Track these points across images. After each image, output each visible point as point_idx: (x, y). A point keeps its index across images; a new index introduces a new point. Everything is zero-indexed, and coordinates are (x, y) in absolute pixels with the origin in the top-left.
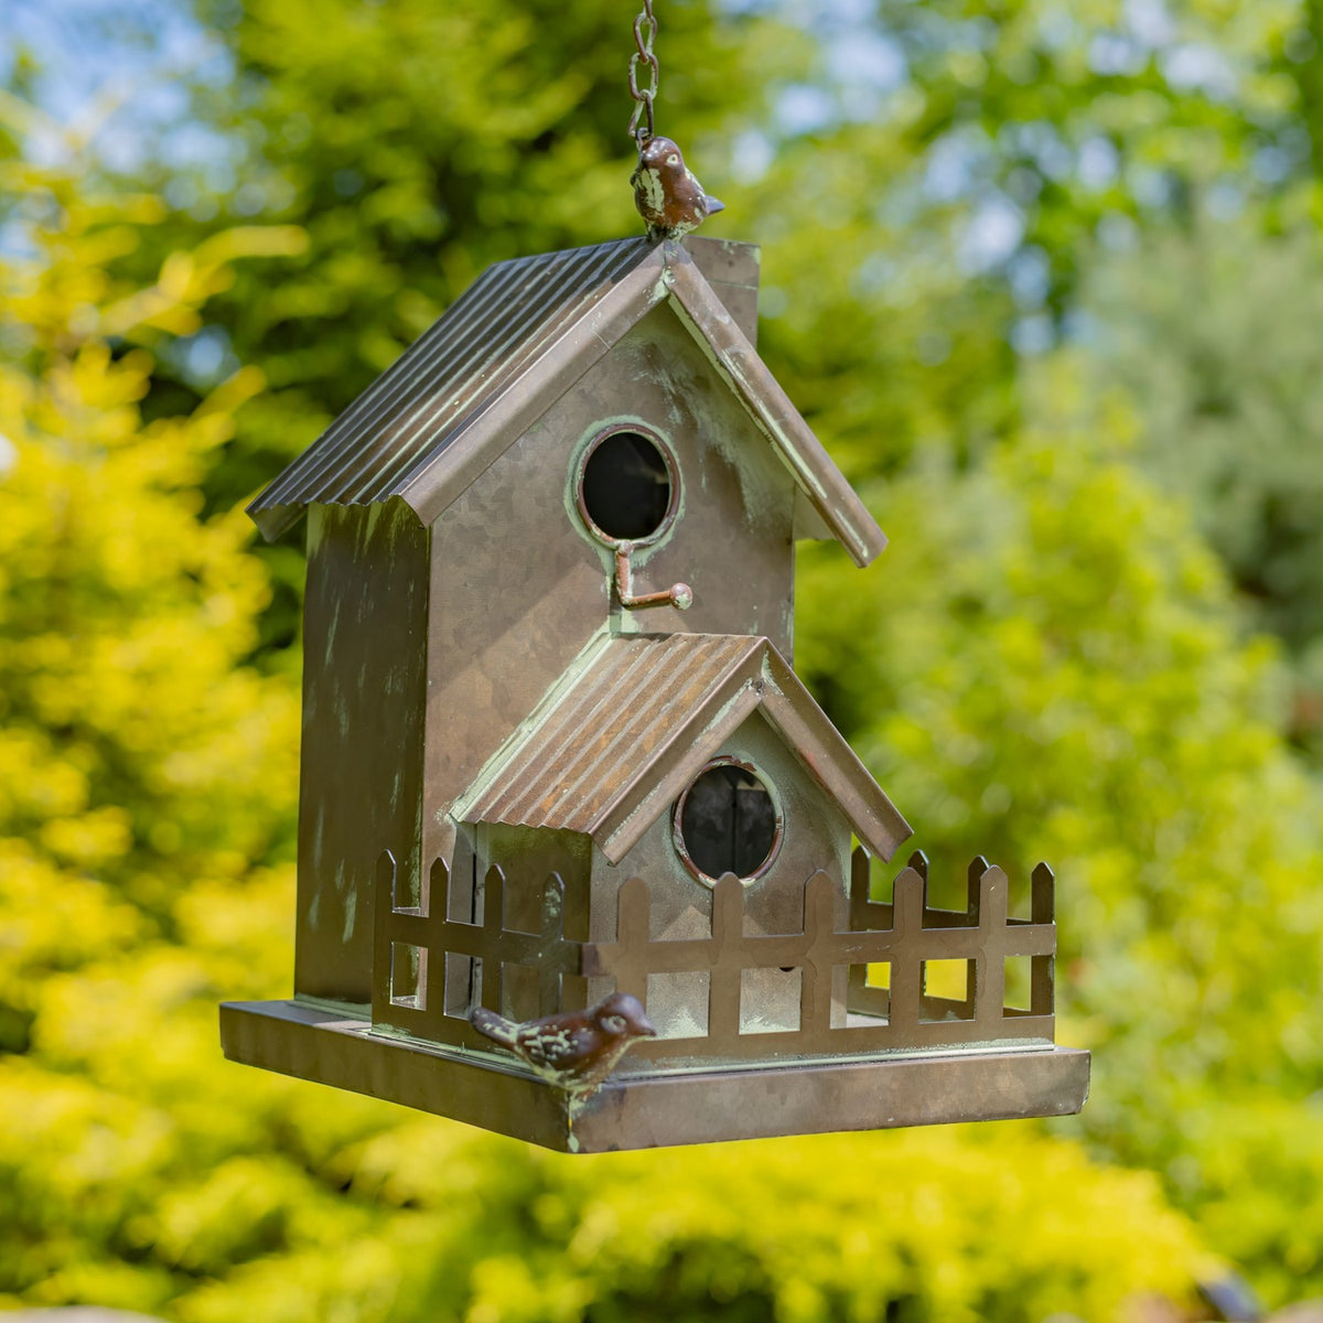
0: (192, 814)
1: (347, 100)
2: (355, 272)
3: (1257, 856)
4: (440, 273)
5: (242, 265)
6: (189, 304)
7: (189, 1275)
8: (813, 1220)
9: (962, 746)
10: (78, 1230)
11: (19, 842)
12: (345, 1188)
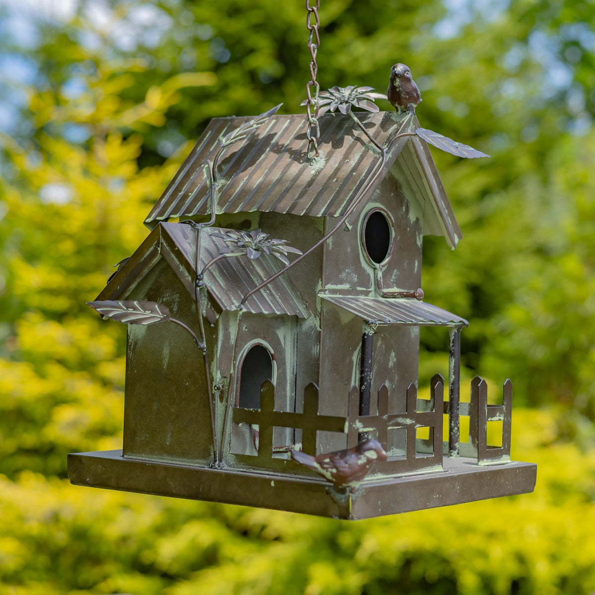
2: (241, 94)
5: (184, 92)
6: (159, 111)
7: (169, 578)
9: (545, 319)
11: (84, 373)
12: (245, 533)
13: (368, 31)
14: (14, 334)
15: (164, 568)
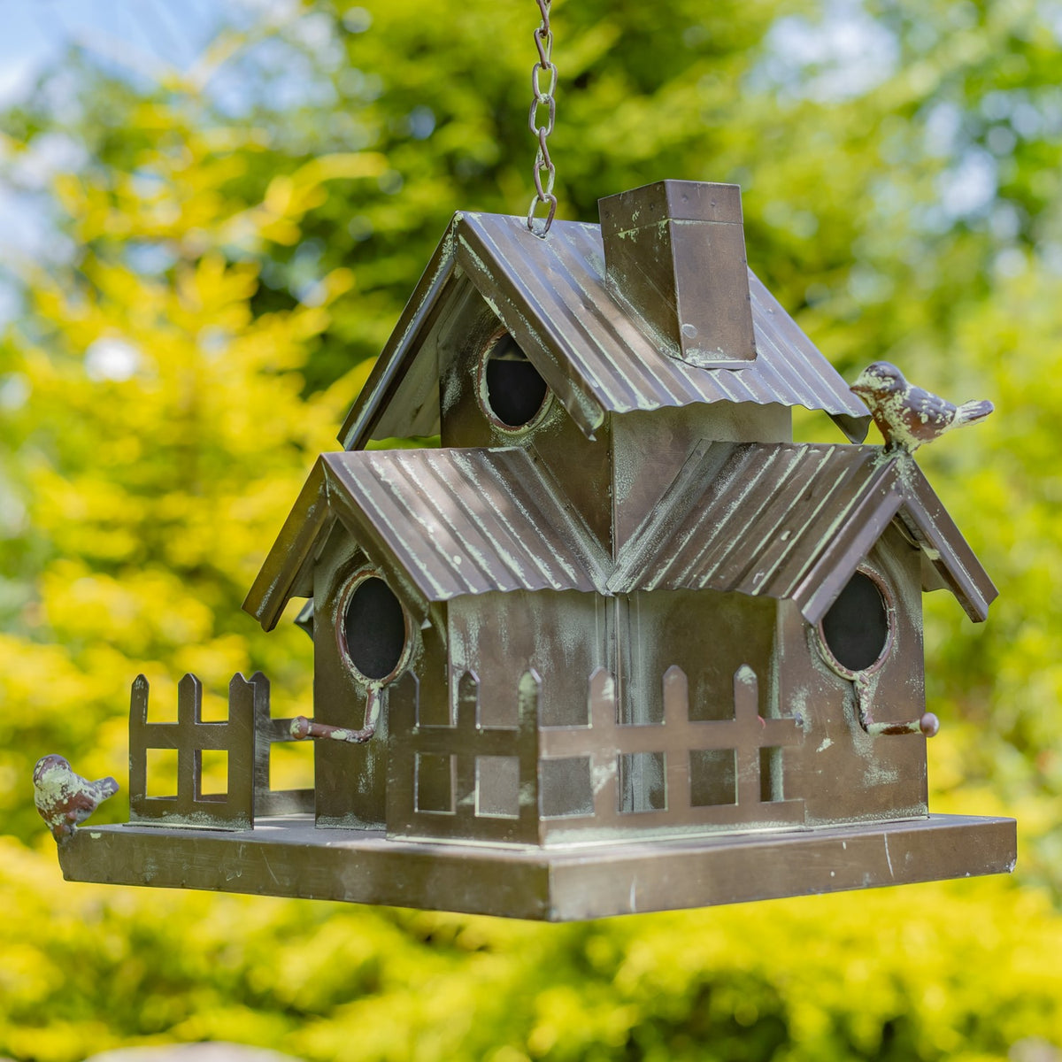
1: (420, 49)
2: (429, 195)
5: (331, 186)
6: (290, 218)
7: (299, 1015)
8: (821, 953)
11: (157, 665)
12: (428, 940)
14: (37, 598)
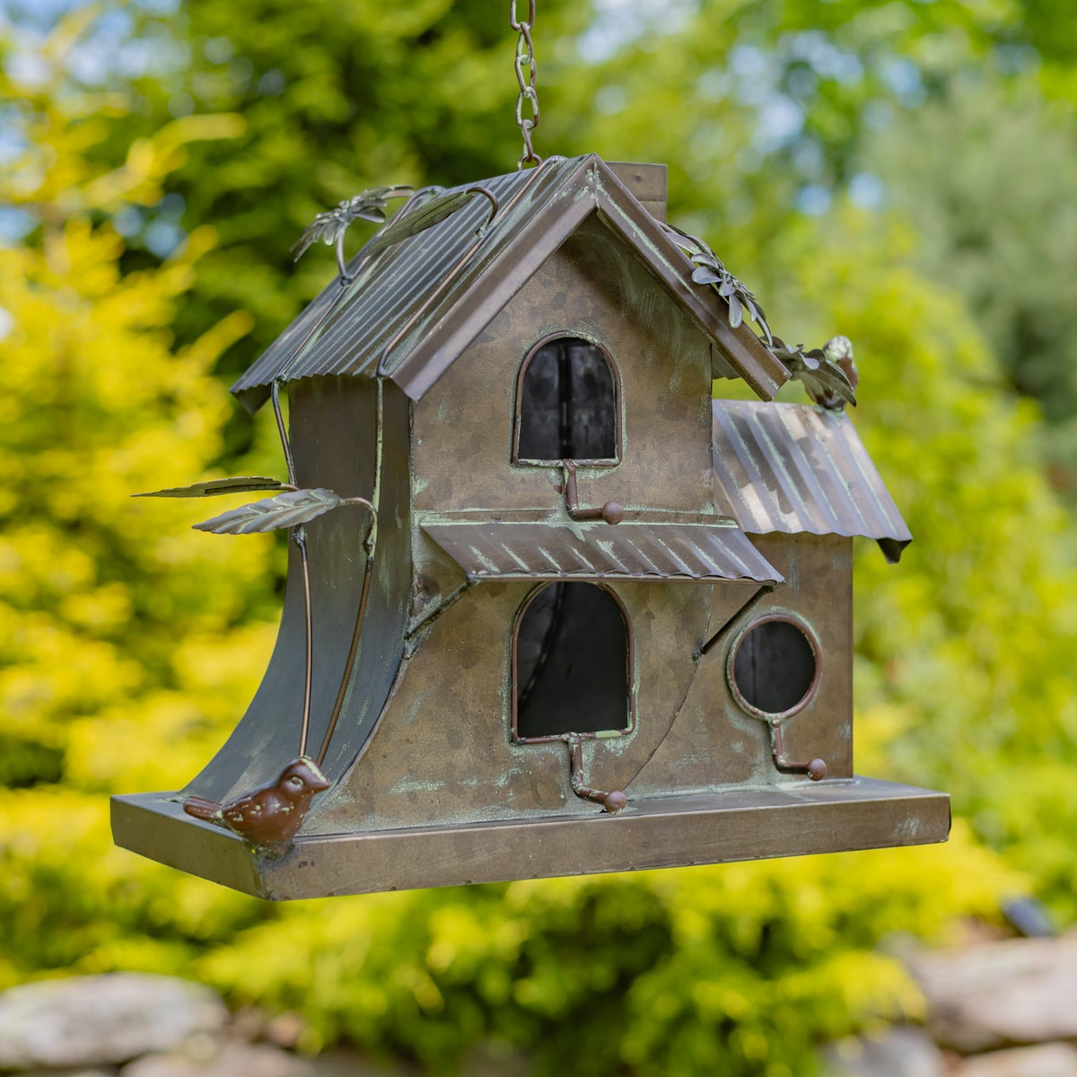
0: (180, 586)
1: (268, 12)
2: (283, 150)
3: (1029, 574)
4: (351, 148)
5: (191, 147)
6: (152, 180)
7: (200, 944)
10: (112, 917)
11: (44, 615)
13: (487, 41)
15: (192, 930)
